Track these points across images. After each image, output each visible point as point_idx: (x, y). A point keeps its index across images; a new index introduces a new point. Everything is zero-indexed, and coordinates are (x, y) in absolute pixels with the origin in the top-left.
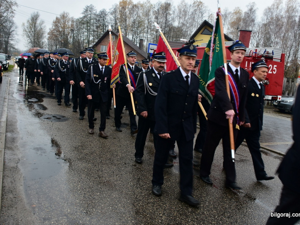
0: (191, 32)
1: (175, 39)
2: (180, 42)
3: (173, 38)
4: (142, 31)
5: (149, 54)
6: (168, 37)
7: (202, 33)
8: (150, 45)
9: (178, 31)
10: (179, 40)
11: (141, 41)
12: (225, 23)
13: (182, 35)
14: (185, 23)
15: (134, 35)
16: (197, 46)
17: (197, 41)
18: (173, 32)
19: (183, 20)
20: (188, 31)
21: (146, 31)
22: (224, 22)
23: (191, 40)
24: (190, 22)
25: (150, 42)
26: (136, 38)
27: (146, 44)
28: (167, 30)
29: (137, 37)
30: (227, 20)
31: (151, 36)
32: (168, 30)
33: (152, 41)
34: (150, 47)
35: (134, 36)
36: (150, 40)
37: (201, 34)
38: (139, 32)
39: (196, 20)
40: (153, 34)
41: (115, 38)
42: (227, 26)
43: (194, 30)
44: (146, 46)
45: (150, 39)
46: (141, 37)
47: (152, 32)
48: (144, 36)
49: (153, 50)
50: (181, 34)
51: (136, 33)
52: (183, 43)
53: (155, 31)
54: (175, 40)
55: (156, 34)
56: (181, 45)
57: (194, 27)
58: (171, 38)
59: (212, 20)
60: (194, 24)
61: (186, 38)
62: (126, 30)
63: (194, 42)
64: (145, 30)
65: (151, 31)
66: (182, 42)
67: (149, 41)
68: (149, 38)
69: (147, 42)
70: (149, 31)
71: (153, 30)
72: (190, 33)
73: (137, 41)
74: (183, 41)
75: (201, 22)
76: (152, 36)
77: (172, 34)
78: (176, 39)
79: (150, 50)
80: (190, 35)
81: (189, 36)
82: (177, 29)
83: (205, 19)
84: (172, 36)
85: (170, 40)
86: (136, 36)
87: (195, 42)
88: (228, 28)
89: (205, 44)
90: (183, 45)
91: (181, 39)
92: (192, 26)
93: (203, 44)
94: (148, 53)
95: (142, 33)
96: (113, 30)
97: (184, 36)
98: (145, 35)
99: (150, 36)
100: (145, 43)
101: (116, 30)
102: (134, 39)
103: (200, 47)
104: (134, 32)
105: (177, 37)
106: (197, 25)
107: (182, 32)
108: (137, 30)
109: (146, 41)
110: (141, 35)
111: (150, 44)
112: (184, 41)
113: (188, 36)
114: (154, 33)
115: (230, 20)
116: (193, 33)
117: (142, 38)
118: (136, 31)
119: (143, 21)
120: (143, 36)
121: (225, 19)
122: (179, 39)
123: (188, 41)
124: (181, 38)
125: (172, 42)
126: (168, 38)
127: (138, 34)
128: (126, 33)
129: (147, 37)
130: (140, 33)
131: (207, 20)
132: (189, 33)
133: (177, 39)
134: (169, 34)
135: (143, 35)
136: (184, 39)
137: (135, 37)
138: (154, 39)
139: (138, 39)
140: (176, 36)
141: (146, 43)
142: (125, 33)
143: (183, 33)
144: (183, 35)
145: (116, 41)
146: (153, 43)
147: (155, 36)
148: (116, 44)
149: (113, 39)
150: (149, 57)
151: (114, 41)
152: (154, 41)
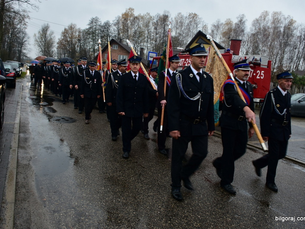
0: (187, 41)
2: (177, 50)
4: (143, 40)
8: (150, 53)
9: (175, 41)
10: (176, 49)
11: (142, 49)
12: (218, 33)
14: (181, 33)
15: (136, 45)
19: (180, 30)
20: (184, 41)
21: (146, 41)
22: (216, 32)
23: (187, 48)
24: (186, 32)
27: (146, 52)
29: (138, 46)
30: (219, 30)
33: (152, 49)
34: (150, 55)
36: (150, 49)
37: (196, 43)
39: (192, 31)
40: (153, 43)
41: (118, 47)
42: (219, 36)
43: (190, 40)
44: (146, 54)
46: (142, 46)
47: (152, 42)
49: (153, 57)
50: (178, 43)
51: (137, 42)
53: (154, 40)
57: (190, 37)
59: (205, 30)
60: (190, 34)
61: (183, 47)
64: (145, 39)
65: (150, 40)
67: (149, 50)
68: (149, 47)
69: (147, 50)
70: (149, 40)
71: (152, 40)
72: (186, 42)
74: (179, 49)
75: (196, 32)
80: (186, 44)
82: (174, 38)
83: (199, 30)
88: (220, 37)
90: (180, 53)
91: (178, 48)
92: (187, 36)
94: (148, 60)
95: (143, 42)
96: (116, 39)
98: (145, 44)
99: (150, 45)
100: (145, 52)
101: (119, 40)
102: (135, 48)
104: (135, 42)
106: (192, 34)
107: (179, 41)
108: (138, 40)
109: (147, 49)
110: (142, 44)
111: (149, 52)
112: (181, 50)
113: (184, 45)
114: (154, 42)
115: (222, 31)
116: (189, 42)
117: (143, 47)
119: (143, 31)
120: (144, 45)
121: (217, 30)
122: (176, 47)
123: (184, 49)
124: (178, 47)
127: (139, 43)
130: (141, 42)
131: (201, 31)
132: (185, 42)
133: (174, 48)
135: (144, 44)
136: (180, 47)
138: (153, 47)
139: (139, 48)
140: (174, 45)
143: (180, 42)
144: (180, 44)
145: (119, 49)
146: (153, 51)
147: (154, 45)
148: (119, 53)
149: (117, 48)
150: (148, 64)
151: (117, 50)
152: (153, 50)
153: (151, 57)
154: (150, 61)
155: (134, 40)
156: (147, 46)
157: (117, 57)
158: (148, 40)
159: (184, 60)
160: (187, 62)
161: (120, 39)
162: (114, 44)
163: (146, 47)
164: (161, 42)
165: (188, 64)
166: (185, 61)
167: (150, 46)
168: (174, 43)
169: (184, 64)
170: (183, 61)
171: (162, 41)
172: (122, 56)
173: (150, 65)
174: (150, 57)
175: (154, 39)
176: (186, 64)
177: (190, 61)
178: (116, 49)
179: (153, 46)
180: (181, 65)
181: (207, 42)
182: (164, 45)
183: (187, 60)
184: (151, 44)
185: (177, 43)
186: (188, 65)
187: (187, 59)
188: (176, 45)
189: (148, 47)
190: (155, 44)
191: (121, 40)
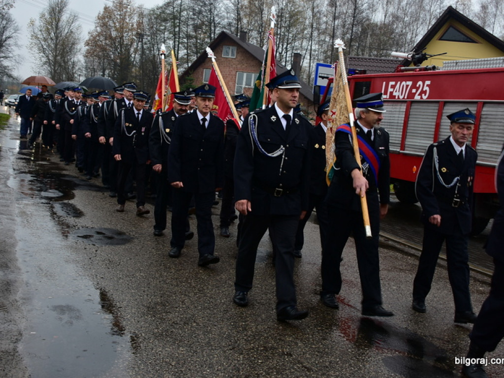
0: (414, 35)
1: (375, 53)
2: (388, 58)
3: (371, 49)
4: (299, 34)
5: (317, 88)
6: (358, 47)
7: (443, 38)
8: (320, 67)
9: (384, 34)
10: (390, 55)
11: (297, 57)
13: (393, 41)
14: (400, 13)
15: (281, 46)
16: (434, 68)
17: (431, 56)
18: (371, 35)
19: (396, 7)
20: (406, 34)
21: (308, 36)
23: (417, 55)
24: (412, 13)
25: (318, 60)
26: (283, 52)
27: (307, 65)
28: (356, 33)
29: (286, 48)
31: (319, 45)
32: (359, 33)
33: (321, 57)
34: (319, 72)
35: (279, 47)
36: (317, 55)
37: (441, 39)
38: (293, 37)
40: (324, 40)
41: (237, 53)
43: (422, 32)
44: (307, 69)
45: (317, 52)
46: (296, 50)
47: (322, 37)
48: (303, 46)
49: (327, 78)
50: (391, 41)
51: (284, 40)
52: (396, 61)
53: (330, 35)
54: (377, 56)
55: (331, 41)
56: (391, 66)
57: (422, 24)
58: (367, 50)
60: (422, 16)
61: (403, 49)
62: (262, 34)
63: (424, 58)
64: (306, 32)
65: (319, 34)
66: (392, 58)
67: (314, 59)
68: (315, 51)
69: (310, 60)
70: (315, 34)
71: (324, 33)
72: (412, 38)
73: (286, 57)
74: (393, 56)
75: (439, 11)
76: (322, 45)
77: (369, 40)
78: (378, 52)
79: (319, 79)
80: (412, 41)
81: (409, 45)
82: (381, 28)
83: (449, 5)
84: (368, 45)
85: (363, 54)
86: (285, 46)
87: (426, 59)
89: (453, 63)
90: (398, 67)
91: (394, 53)
92: (416, 21)
93: (448, 63)
94: (316, 86)
95: (299, 39)
96: (232, 33)
97: (399, 46)
98: (305, 43)
99: (317, 46)
100: (305, 63)
101: (239, 34)
103: (441, 70)
104: (280, 38)
105: (382, 47)
106: (428, 18)
107: (392, 36)
108: (287, 34)
109: (309, 57)
110: (297, 44)
111: (318, 65)
112: (397, 57)
113: (407, 45)
114: (327, 39)
116: (419, 38)
117: (299, 52)
118: (285, 35)
120: (301, 47)
122: (385, 51)
123: (410, 56)
124: (392, 51)
125: (370, 59)
126: (359, 50)
127: (290, 41)
128: (261, 40)
129: (309, 48)
130: (294, 40)
131: (454, 7)
132: (409, 37)
133: (381, 52)
134: (362, 42)
135: (302, 44)
136: (396, 51)
137: (282, 50)
138: (325, 52)
139: (288, 53)
140: (379, 46)
141: (307, 63)
142: (259, 40)
143: (396, 39)
144: (395, 42)
145: (239, 58)
146: (324, 62)
147: (328, 46)
148: (239, 66)
149: (233, 55)
150: (316, 95)
151: (234, 59)
152: (326, 58)
153: (323, 78)
154: (319, 86)
155: (277, 34)
156: (311, 49)
157: (234, 77)
158: (312, 34)
159: (410, 83)
160: (417, 89)
161: (241, 32)
162: (226, 45)
163: (308, 52)
164: (346, 38)
165: (420, 94)
166: (414, 86)
167: (319, 49)
168: (380, 39)
169: (410, 95)
170: (407, 86)
171: (348, 36)
172: (245, 75)
173: (319, 96)
174: (320, 77)
175: (329, 32)
176: (415, 93)
177: (426, 88)
178: (230, 56)
179: (326, 48)
180: (401, 97)
181: (470, 38)
182: (354, 46)
183: (418, 86)
184: (321, 43)
185: (388, 40)
186: (421, 98)
187: (420, 83)
188: (385, 44)
189: (313, 52)
190: (331, 43)
191: (244, 35)
